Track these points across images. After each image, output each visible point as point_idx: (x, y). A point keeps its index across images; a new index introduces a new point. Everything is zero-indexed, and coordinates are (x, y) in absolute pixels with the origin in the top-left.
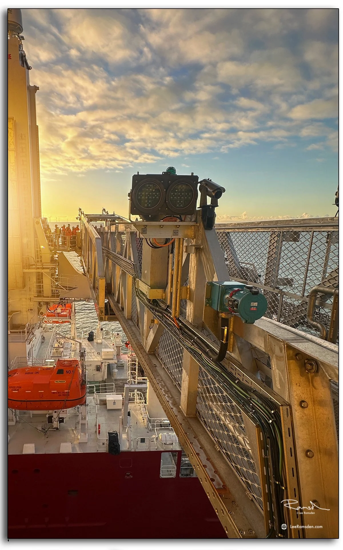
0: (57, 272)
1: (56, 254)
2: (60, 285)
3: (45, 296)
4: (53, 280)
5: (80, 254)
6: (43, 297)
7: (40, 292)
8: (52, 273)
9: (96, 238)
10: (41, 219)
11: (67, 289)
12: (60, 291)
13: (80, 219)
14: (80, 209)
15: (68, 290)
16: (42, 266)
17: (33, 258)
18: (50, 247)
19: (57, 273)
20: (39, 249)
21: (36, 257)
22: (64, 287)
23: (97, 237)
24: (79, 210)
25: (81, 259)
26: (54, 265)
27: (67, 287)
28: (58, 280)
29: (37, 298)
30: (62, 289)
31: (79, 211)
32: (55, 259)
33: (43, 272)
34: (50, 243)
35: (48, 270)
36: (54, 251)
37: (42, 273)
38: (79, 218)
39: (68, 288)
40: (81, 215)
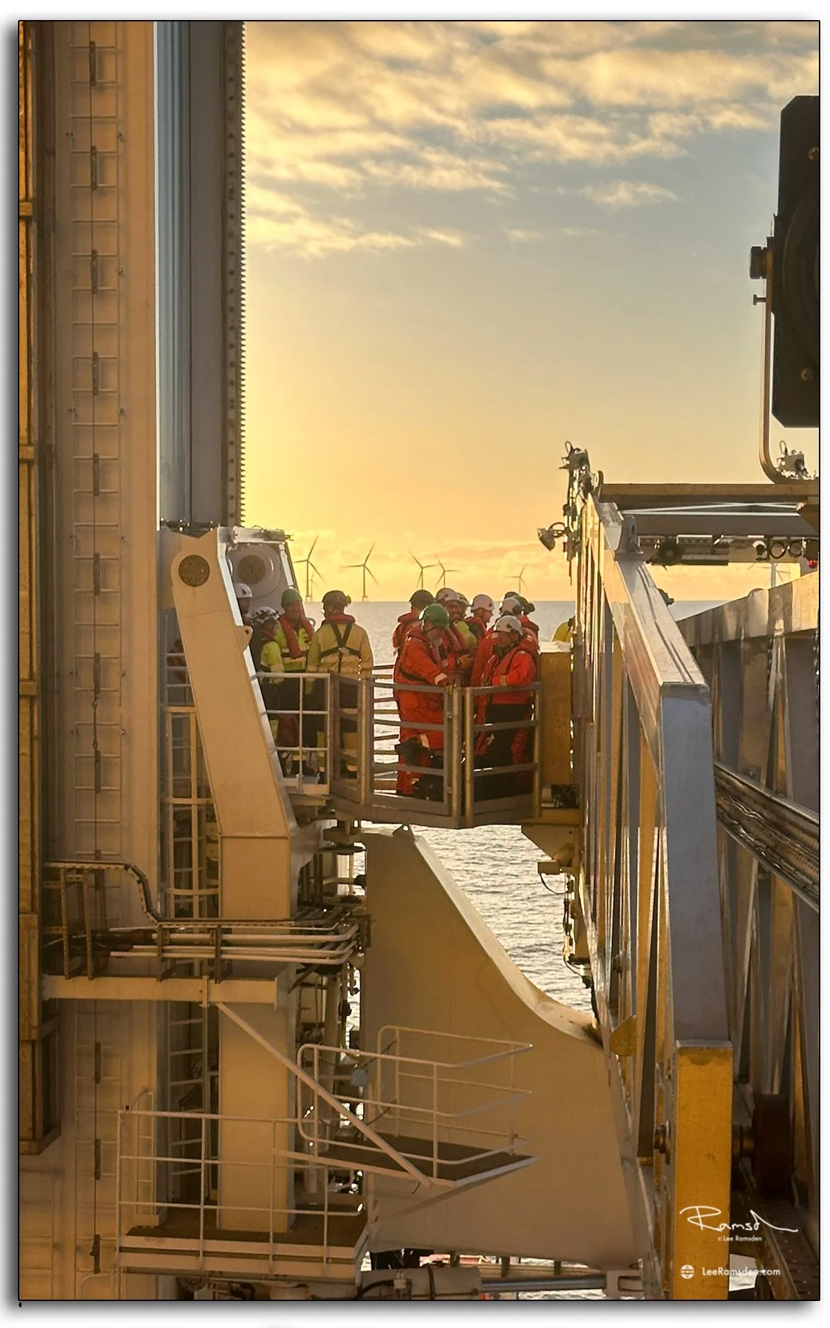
0: (355, 1009)
1: (351, 850)
2: (368, 1133)
3: (226, 1224)
4: (302, 1075)
5: (571, 848)
6: (214, 1233)
7: (188, 1187)
8: (308, 1017)
9: (671, 690)
10: (228, 538)
11: (426, 1169)
12: (370, 1184)
13: (573, 547)
14: (577, 460)
15: (434, 1180)
16: (219, 952)
17: (142, 881)
18: (293, 782)
19: (353, 1021)
20: (193, 801)
21: (171, 871)
22: (398, 1149)
23: (676, 678)
24: (570, 468)
25: (572, 897)
26: (322, 945)
27: (423, 1147)
28: (355, 1079)
29: (152, 1243)
30: (386, 1162)
31: (572, 479)
32: (343, 889)
33: (221, 1007)
34: (300, 752)
35: (266, 991)
36: (334, 823)
37: (213, 1009)
38: (567, 531)
39: (435, 1160)
40: (579, 505)
